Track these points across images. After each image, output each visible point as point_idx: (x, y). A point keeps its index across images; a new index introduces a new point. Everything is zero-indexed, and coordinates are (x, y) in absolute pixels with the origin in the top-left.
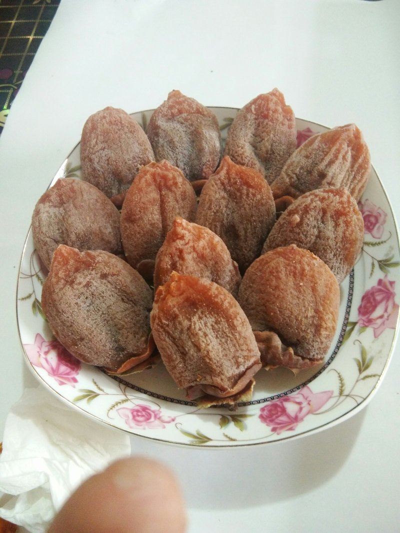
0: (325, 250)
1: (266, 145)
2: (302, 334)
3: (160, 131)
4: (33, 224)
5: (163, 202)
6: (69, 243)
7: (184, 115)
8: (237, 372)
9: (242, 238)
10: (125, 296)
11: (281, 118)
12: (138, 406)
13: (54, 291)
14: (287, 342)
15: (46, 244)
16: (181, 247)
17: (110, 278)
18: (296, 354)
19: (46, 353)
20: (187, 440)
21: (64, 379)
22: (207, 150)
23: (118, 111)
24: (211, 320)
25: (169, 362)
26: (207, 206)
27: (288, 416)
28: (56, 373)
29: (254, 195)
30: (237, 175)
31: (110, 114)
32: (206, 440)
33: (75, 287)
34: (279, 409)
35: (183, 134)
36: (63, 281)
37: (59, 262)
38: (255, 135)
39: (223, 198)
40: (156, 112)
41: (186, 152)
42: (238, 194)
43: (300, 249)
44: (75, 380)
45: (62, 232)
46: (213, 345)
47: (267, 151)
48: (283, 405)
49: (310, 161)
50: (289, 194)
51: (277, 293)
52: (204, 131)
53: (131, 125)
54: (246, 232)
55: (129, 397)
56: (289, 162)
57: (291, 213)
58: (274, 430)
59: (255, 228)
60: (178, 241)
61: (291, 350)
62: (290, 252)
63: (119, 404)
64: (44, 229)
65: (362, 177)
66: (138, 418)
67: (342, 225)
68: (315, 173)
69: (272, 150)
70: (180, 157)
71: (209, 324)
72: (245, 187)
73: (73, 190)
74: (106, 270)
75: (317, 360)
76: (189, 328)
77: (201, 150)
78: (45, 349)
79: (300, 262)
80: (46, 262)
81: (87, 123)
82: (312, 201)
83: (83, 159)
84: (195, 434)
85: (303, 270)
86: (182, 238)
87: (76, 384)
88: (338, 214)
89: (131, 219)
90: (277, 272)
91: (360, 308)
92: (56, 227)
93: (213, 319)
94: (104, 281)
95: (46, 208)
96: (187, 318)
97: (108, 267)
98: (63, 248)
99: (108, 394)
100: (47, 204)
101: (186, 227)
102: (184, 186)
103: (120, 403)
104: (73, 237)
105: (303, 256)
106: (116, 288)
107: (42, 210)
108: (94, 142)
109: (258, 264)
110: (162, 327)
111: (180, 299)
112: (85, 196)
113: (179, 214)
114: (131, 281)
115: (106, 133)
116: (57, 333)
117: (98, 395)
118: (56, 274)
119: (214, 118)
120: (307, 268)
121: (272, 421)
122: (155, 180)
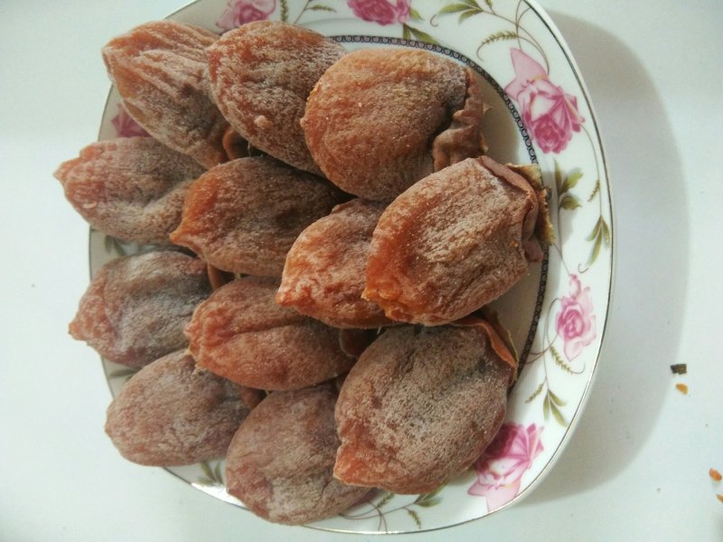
0: (305, 74)
1: (145, 181)
2: (433, 99)
3: (136, 347)
4: (301, 523)
5: (251, 328)
6: (328, 463)
7: (108, 312)
8: (500, 188)
9: (294, 203)
10: (402, 368)
11: (101, 162)
12: (558, 332)
13: (408, 476)
14: (446, 122)
15: (331, 500)
16: (322, 291)
17: (378, 394)
18: (462, 107)
19: (496, 476)
20: (604, 253)
21: (532, 446)
22: (160, 271)
23: (111, 414)
24: (431, 233)
25: (495, 290)
26: (251, 260)
27: (554, 110)
28: (525, 458)
29: (227, 190)
30: (198, 219)
31: (116, 426)
32: (601, 225)
33: (397, 444)
34: (544, 125)
35: (138, 311)
36: (391, 465)
37: (362, 474)
38: (131, 200)
39: (236, 237)
40: (107, 356)
41: (167, 303)
42: (228, 215)
43: (307, 112)
44: (532, 428)
45: (312, 476)
46: (467, 227)
47: (155, 179)
48: (536, 121)
49: (166, 110)
50: (219, 139)
51: (377, 140)
52: (131, 279)
53: (131, 392)
54: (286, 198)
55: (546, 345)
56: (169, 144)
57: (252, 129)
58: (577, 128)
59: (277, 185)
60: (314, 296)
61: (458, 113)
62: (313, 125)
63: (560, 359)
64: (309, 504)
65: (184, 32)
66: (578, 329)
67: (264, 51)
68: (185, 101)
69: (151, 173)
70: (175, 311)
71: (437, 236)
72: (217, 205)
73: (244, 469)
74: (367, 401)
75: (467, 75)
76: (446, 264)
77: (162, 281)
78: (490, 479)
79: (327, 109)
80: (360, 495)
81: (134, 461)
82: (231, 99)
83: (191, 460)
84: (592, 243)
85: (338, 104)
86: (307, 290)
87: (538, 426)
88: (248, 57)
89: (281, 374)
90: (346, 142)
91: (382, 23)
92: (304, 487)
93: (429, 229)
94: (384, 402)
95: (275, 507)
96: (431, 269)
97: (361, 398)
98: (339, 471)
99: (546, 378)
100: (269, 505)
101: (291, 286)
102: (221, 299)
103: (557, 359)
104: (318, 459)
105: (317, 106)
106: (393, 383)
107: (280, 512)
108: (163, 447)
109: (334, 173)
110: (447, 306)
111: (405, 281)
112: (251, 448)
113: (266, 302)
114: (379, 362)
115: (147, 430)
116: (466, 464)
117: (550, 393)
118: (381, 476)
119: (108, 266)
120: (335, 98)
121: (563, 133)
122: (218, 344)
